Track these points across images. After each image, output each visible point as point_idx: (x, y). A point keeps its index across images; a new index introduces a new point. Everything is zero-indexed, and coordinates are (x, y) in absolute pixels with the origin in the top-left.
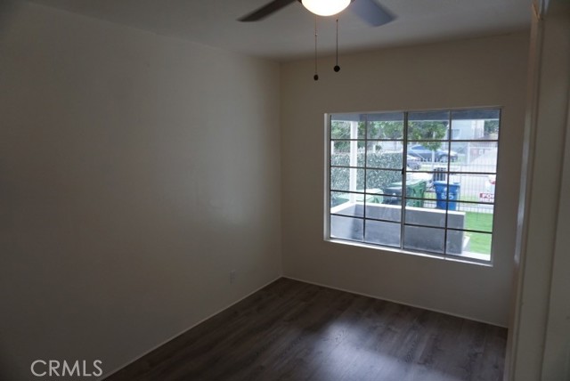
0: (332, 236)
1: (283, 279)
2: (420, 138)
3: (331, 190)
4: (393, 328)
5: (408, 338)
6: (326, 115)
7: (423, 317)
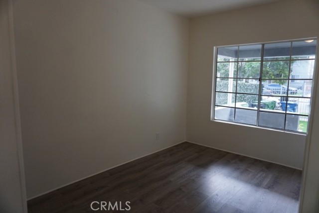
0: (215, 118)
1: (186, 143)
2: (273, 77)
3: (216, 92)
4: (250, 170)
5: (259, 175)
6: (215, 47)
7: (268, 166)
